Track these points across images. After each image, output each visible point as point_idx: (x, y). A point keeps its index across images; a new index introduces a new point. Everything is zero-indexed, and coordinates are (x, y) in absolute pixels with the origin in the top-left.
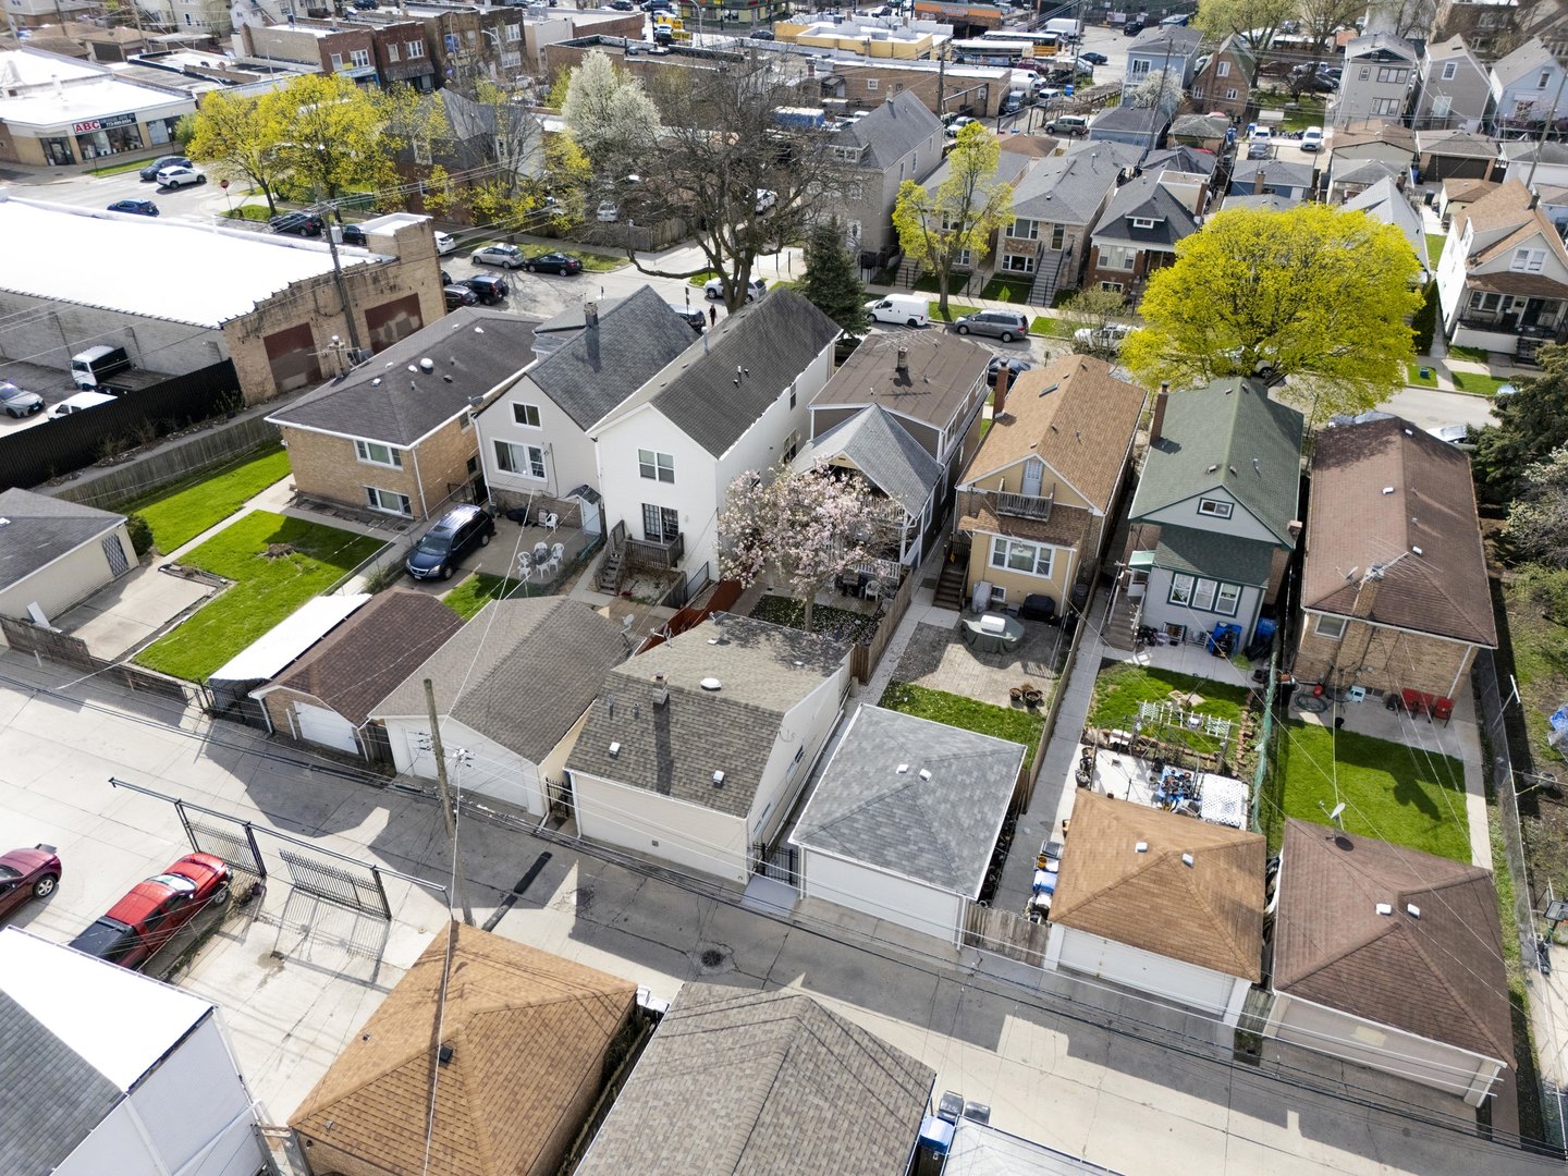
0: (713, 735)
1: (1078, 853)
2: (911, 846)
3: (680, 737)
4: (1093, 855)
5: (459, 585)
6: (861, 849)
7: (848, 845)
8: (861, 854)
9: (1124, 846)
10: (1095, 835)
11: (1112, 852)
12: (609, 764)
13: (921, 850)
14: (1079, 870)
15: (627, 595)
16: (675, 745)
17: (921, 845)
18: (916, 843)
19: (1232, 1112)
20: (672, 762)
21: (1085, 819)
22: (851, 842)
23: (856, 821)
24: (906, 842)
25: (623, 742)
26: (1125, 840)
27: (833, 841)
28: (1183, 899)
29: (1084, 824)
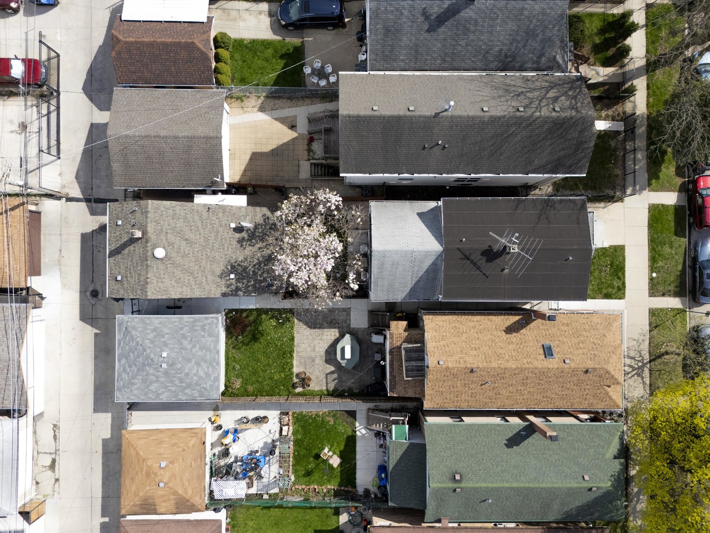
0: (133, 267)
1: (162, 436)
2: (129, 369)
3: (129, 251)
4: (161, 442)
5: (288, 40)
6: (122, 348)
7: (122, 342)
8: (120, 348)
9: (165, 456)
10: (173, 441)
11: (161, 451)
12: (114, 224)
13: (128, 374)
14: (151, 438)
15: (311, 140)
16: (126, 251)
17: (130, 373)
18: (130, 371)
19: (100, 499)
20: (120, 253)
21: (183, 435)
22: (124, 343)
23: (133, 342)
24: (130, 366)
25: (123, 225)
26: (168, 456)
27: (122, 335)
28: (143, 484)
29: (180, 435)
